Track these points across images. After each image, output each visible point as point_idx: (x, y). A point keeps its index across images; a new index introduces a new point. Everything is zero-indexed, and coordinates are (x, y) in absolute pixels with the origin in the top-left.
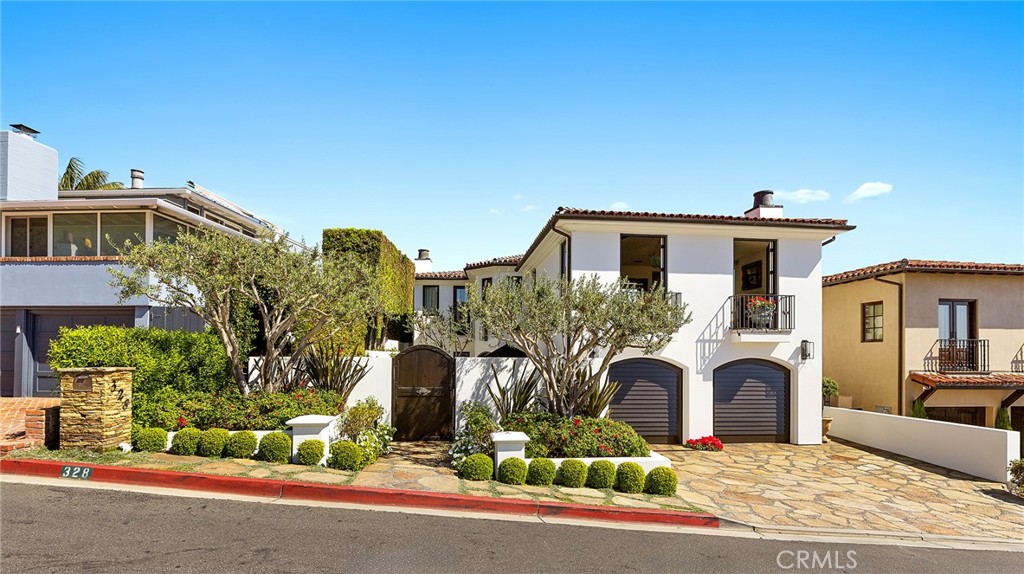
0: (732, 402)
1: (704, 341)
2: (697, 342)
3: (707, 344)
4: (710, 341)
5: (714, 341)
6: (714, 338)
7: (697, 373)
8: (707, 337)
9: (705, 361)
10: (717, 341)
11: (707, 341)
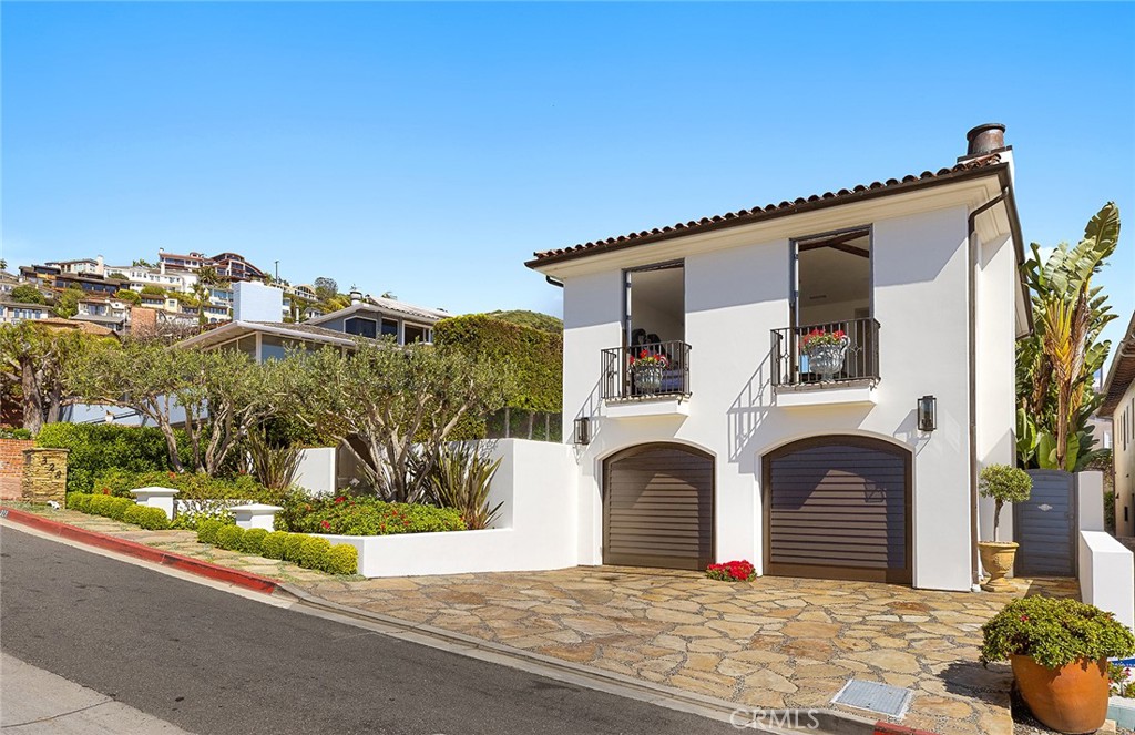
0: (803, 509)
1: (741, 411)
2: (729, 413)
3: (745, 415)
4: (749, 410)
5: (756, 410)
6: (757, 404)
7: (730, 461)
8: (746, 403)
9: (742, 442)
10: (761, 409)
11: (745, 410)
